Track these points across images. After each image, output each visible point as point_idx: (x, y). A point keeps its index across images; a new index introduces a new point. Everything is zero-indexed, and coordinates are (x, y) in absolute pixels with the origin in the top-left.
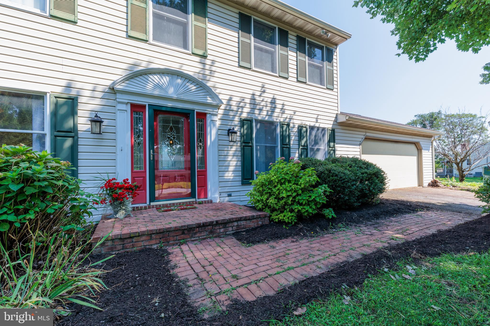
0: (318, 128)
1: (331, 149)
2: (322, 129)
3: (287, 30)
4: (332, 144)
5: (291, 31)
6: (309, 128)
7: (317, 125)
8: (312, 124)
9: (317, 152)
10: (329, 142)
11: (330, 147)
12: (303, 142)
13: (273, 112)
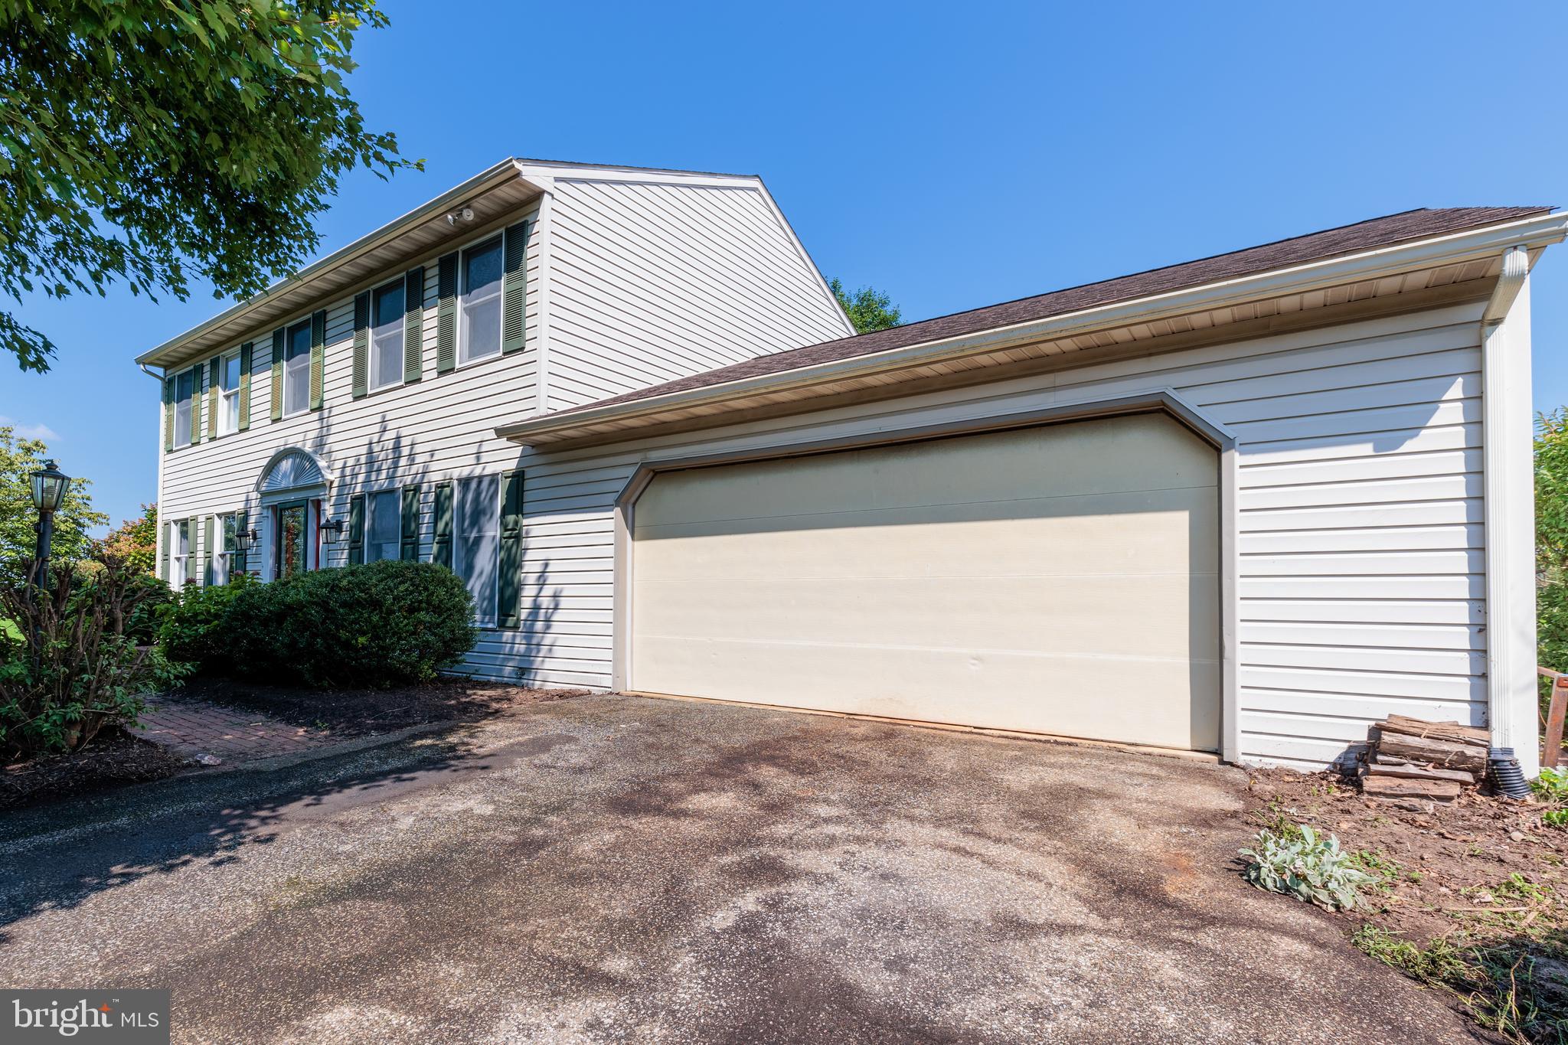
0: (480, 478)
1: (507, 534)
2: (488, 478)
3: (419, 266)
4: (511, 518)
5: (425, 260)
6: (459, 484)
7: (478, 471)
8: (465, 472)
9: (475, 548)
10: (504, 513)
11: (506, 530)
12: (441, 526)
13: (396, 467)
